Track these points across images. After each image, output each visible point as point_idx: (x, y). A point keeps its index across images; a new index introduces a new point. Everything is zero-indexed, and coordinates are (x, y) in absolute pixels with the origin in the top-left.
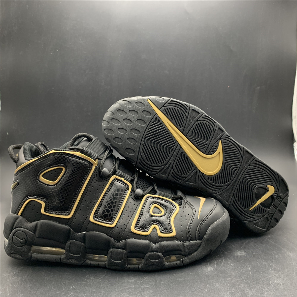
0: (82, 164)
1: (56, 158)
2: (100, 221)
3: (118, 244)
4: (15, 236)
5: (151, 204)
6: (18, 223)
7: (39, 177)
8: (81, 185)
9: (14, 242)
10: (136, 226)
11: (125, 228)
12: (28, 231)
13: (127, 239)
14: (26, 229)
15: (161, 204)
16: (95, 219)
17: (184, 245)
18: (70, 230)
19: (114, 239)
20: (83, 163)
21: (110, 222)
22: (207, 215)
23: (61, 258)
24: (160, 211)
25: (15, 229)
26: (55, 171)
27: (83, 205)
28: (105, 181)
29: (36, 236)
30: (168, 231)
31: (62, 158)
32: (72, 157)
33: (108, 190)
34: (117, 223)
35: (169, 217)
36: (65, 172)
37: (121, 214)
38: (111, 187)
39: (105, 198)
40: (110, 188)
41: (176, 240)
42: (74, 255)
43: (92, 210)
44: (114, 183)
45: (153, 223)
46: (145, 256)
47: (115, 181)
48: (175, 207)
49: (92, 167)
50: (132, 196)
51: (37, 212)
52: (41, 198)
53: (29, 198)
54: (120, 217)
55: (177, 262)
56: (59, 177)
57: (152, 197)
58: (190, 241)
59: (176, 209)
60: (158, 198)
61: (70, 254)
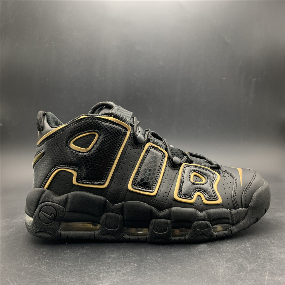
0: (116, 129)
1: (88, 123)
2: (140, 189)
3: (161, 213)
4: (42, 212)
5: (191, 172)
6: (45, 196)
7: (69, 144)
8: (116, 152)
9: (41, 218)
10: (179, 193)
11: (168, 197)
12: (57, 205)
13: (170, 207)
14: (55, 203)
15: (200, 172)
16: (134, 187)
17: (231, 213)
18: (106, 202)
19: (157, 208)
20: (118, 128)
21: (151, 190)
22: (250, 182)
23: (95, 234)
24: (200, 179)
25: (41, 204)
26: (88, 138)
27: (119, 173)
28: (140, 148)
29: (67, 211)
30: (213, 198)
31: (94, 123)
32: (105, 122)
33: (145, 157)
34: (157, 192)
35: (212, 185)
36: (98, 138)
37: (161, 182)
38: (148, 154)
39: (142, 165)
40: (147, 156)
41: (223, 208)
42: (110, 230)
43: (129, 178)
44: (149, 150)
45: (197, 191)
46: (192, 226)
47: (151, 148)
48: (216, 175)
49: (127, 133)
50: (169, 164)
51: (68, 184)
52: (72, 167)
53: (58, 169)
54: (160, 185)
55: (225, 232)
56: (92, 143)
57: (190, 166)
58: (236, 209)
59: (217, 177)
60: (196, 166)
61: (106, 228)
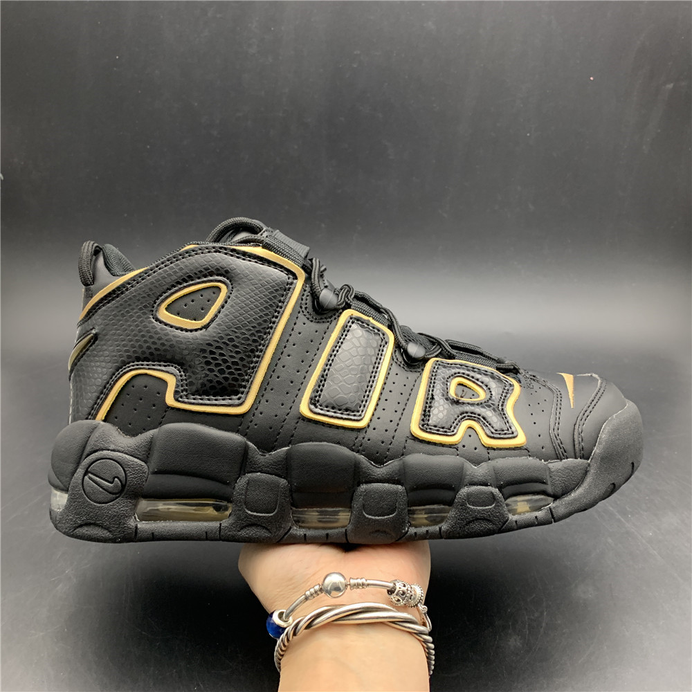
0: (270, 275)
2: (328, 413)
4: (90, 475)
5: (449, 377)
6: (99, 437)
7: (157, 311)
8: (271, 328)
10: (424, 423)
11: (395, 431)
12: (127, 456)
13: (403, 455)
14: (122, 452)
15: (473, 377)
16: (315, 410)
17: (549, 469)
20: (274, 272)
21: (355, 415)
22: (592, 399)
24: (473, 393)
25: (88, 455)
26: (201, 295)
27: (278, 378)
28: (328, 322)
29: (151, 470)
30: (505, 434)
31: (217, 262)
32: (244, 260)
33: (339, 342)
34: (371, 420)
35: (500, 405)
36: (228, 297)
37: (379, 399)
38: (346, 336)
39: (333, 361)
40: (344, 339)
41: (530, 456)
42: (259, 514)
43: (302, 391)
44: (350, 327)
45: (465, 417)
46: (455, 498)
47: (353, 323)
48: (511, 385)
49: (295, 284)
50: (397, 359)
51: (154, 406)
52: (164, 366)
54: (377, 404)
55: (538, 513)
56: (212, 308)
57: (448, 364)
58: (561, 460)
59: (514, 389)
60: (462, 365)
61: (247, 511)
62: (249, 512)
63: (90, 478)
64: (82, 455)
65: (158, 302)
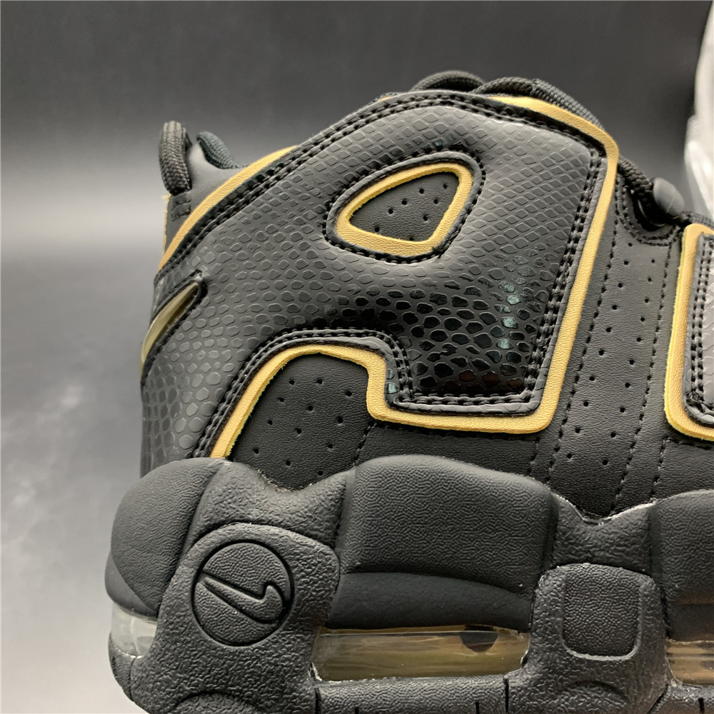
4: (207, 578)
7: (335, 224)
12: (292, 535)
14: (278, 525)
16: (701, 416)
23: (507, 688)
25: (201, 535)
26: (422, 191)
27: (601, 353)
28: (666, 244)
29: (345, 564)
33: (699, 281)
36: (477, 190)
39: (701, 316)
40: (707, 275)
42: (595, 658)
43: (656, 379)
44: (710, 253)
49: (604, 165)
51: (340, 420)
52: (360, 336)
53: (286, 347)
56: (446, 215)
61: (569, 651)
62: (574, 653)
63: (210, 588)
64: (185, 535)
65: (335, 205)
